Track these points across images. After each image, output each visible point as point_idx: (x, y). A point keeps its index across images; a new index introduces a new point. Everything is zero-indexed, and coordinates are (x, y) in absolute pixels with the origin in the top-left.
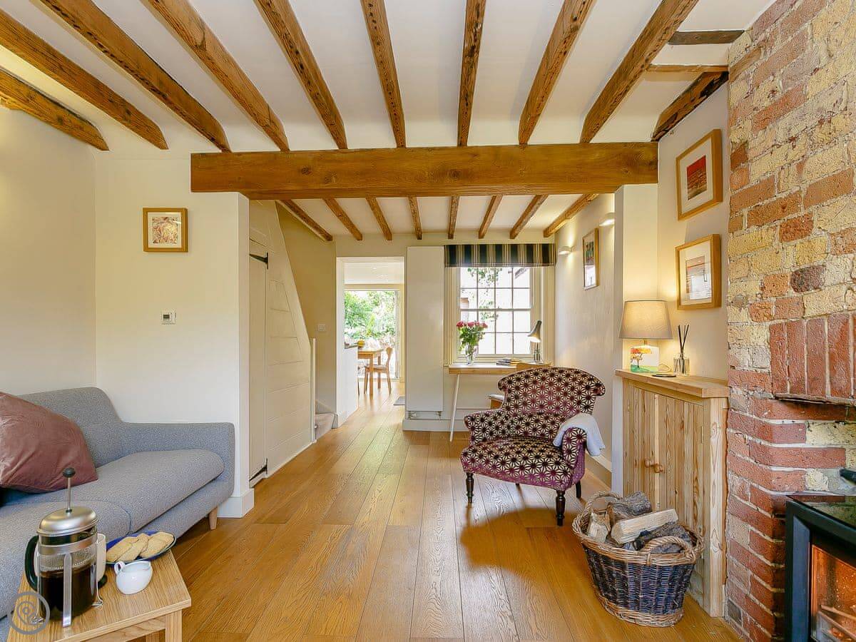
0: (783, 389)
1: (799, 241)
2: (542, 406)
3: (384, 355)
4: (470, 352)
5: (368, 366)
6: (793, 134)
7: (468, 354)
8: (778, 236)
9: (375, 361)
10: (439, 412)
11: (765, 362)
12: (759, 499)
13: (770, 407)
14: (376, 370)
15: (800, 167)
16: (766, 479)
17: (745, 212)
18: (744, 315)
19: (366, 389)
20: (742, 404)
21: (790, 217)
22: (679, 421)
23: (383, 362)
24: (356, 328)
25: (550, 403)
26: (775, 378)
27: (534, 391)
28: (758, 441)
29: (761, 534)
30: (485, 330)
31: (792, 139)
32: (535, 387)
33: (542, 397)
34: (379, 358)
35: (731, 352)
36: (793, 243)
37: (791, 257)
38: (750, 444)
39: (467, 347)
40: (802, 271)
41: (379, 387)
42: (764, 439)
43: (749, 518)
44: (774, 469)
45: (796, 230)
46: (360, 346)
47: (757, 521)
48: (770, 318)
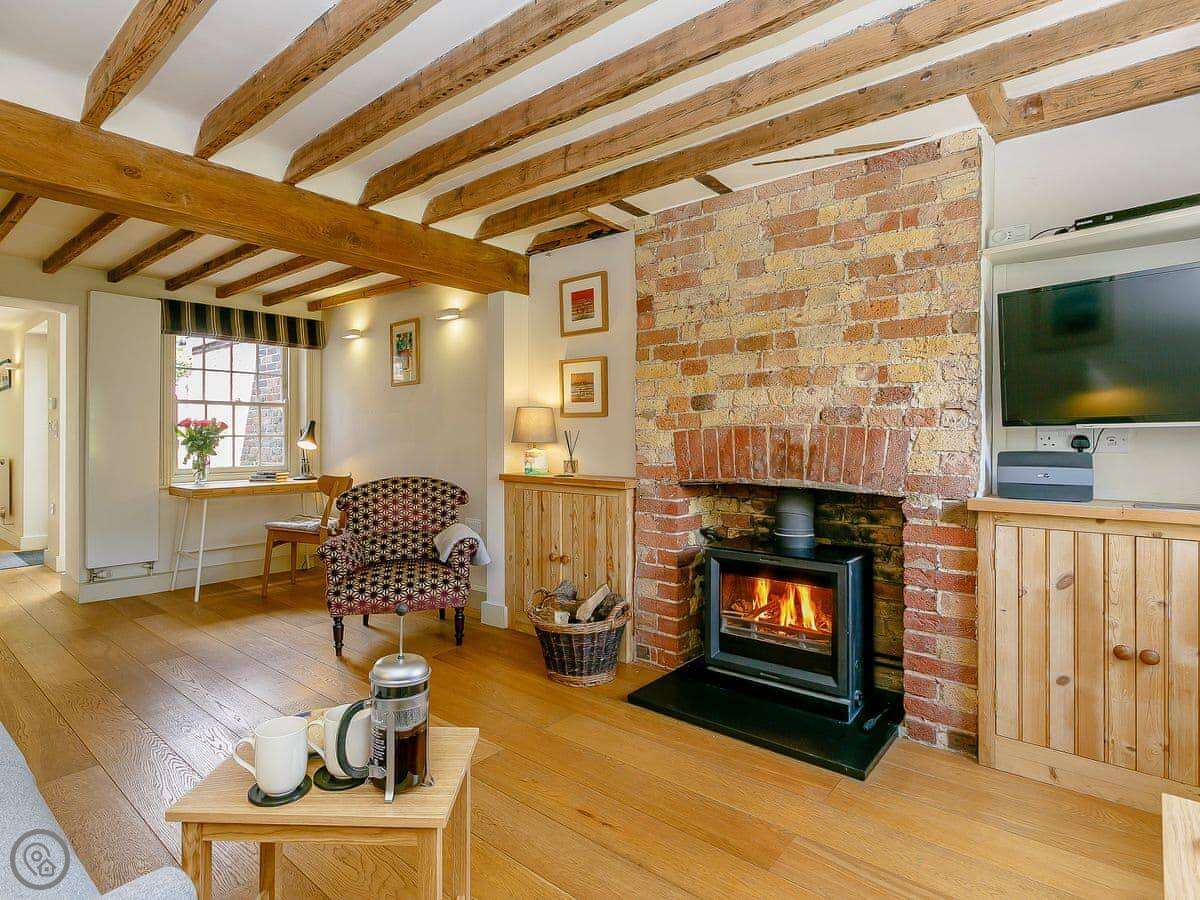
0: (687, 476)
1: (696, 377)
2: (395, 524)
4: (200, 465)
6: (692, 303)
8: (680, 371)
10: (150, 563)
11: (670, 459)
12: (664, 558)
13: (675, 490)
15: (698, 327)
16: (673, 543)
17: (652, 348)
18: (652, 424)
20: (651, 491)
21: (690, 359)
22: (588, 513)
25: (406, 519)
26: (680, 469)
27: (386, 507)
28: (665, 516)
29: (668, 584)
30: (222, 433)
31: (691, 307)
32: (385, 502)
33: (395, 513)
35: (639, 453)
36: (692, 377)
37: (690, 387)
38: (658, 520)
40: (700, 397)
42: (670, 514)
43: (656, 575)
44: (677, 534)
45: (694, 369)
47: (666, 575)
48: (674, 427)
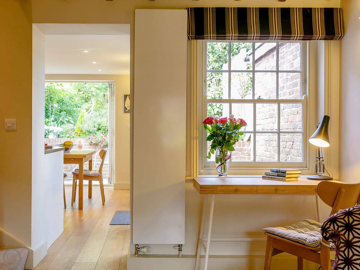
3: (96, 160)
4: (222, 160)
5: (78, 172)
7: (220, 163)
9: (86, 166)
10: (179, 246)
14: (87, 177)
19: (74, 200)
23: (95, 168)
24: (63, 126)
30: (242, 129)
34: (91, 162)
39: (217, 152)
41: (90, 197)
46: (67, 147)
